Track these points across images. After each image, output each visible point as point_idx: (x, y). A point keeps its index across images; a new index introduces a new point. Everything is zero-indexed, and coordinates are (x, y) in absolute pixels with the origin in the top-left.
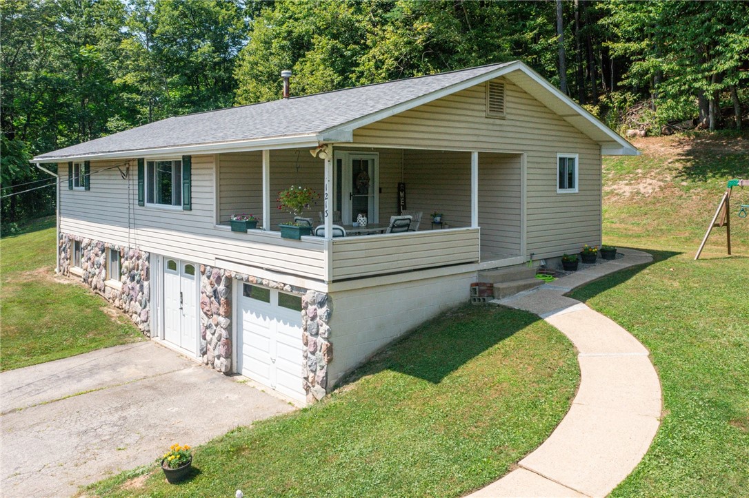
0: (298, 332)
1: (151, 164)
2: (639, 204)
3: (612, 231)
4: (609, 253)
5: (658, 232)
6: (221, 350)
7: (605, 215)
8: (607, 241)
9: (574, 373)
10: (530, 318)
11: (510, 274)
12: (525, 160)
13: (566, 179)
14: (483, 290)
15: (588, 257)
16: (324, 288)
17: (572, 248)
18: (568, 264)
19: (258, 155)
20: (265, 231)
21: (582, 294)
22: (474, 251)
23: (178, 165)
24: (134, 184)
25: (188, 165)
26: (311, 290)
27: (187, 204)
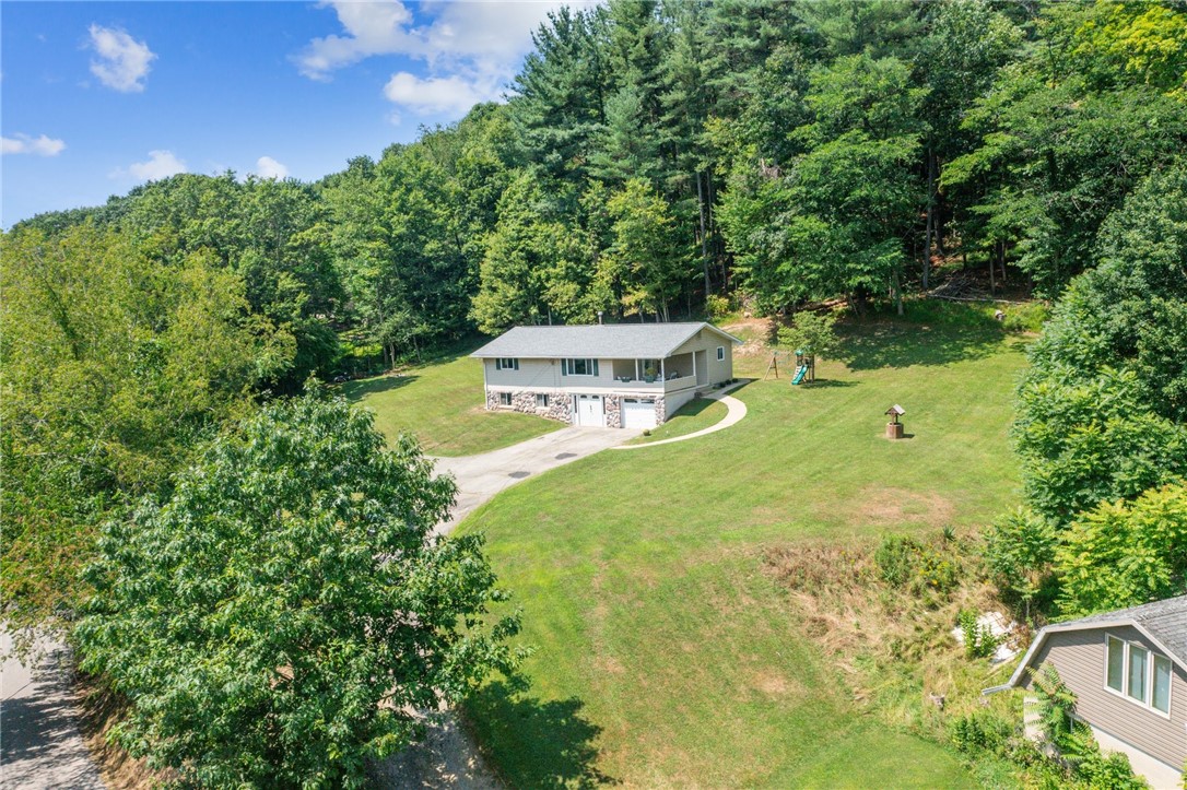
0: (653, 411)
1: (570, 360)
2: (749, 358)
3: (737, 372)
4: (736, 381)
5: (752, 372)
6: (618, 420)
7: (734, 364)
8: (735, 376)
9: (727, 409)
10: (715, 401)
11: (706, 389)
12: (708, 353)
13: (720, 356)
14: (698, 395)
15: (728, 383)
16: (663, 395)
17: (723, 380)
18: (722, 385)
19: (634, 360)
20: (637, 381)
21: (728, 393)
22: (695, 383)
23: (589, 361)
24: (559, 367)
25: (596, 361)
26: (658, 396)
27: (597, 374)
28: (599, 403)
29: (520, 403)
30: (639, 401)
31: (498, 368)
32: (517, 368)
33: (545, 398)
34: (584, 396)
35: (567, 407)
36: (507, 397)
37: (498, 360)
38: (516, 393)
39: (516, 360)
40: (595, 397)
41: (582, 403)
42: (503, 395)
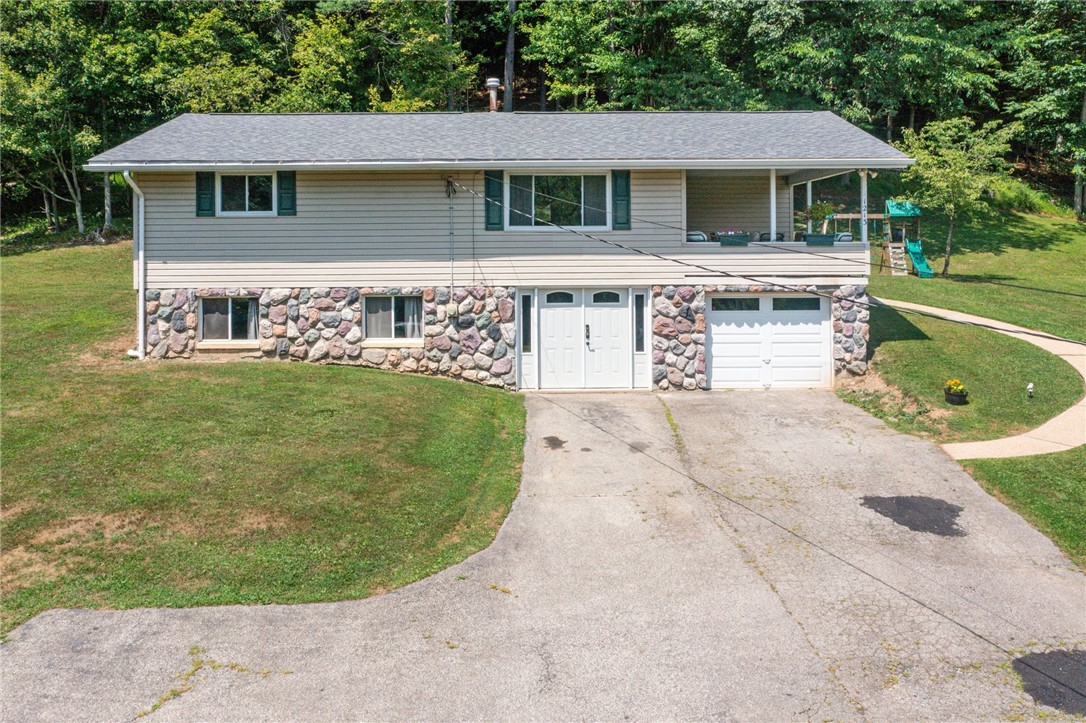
0: (823, 330)
1: (521, 181)
6: (700, 366)
20: (772, 240)
23: (597, 181)
24: (475, 200)
25: (622, 177)
26: (847, 285)
27: (623, 223)
28: (624, 314)
29: (292, 330)
30: (766, 304)
31: (204, 208)
32: (289, 208)
33: (402, 308)
34: (560, 297)
35: (496, 335)
36: (240, 313)
37: (204, 179)
38: (279, 293)
39: (288, 178)
40: (606, 297)
41: (549, 320)
42: (212, 304)
